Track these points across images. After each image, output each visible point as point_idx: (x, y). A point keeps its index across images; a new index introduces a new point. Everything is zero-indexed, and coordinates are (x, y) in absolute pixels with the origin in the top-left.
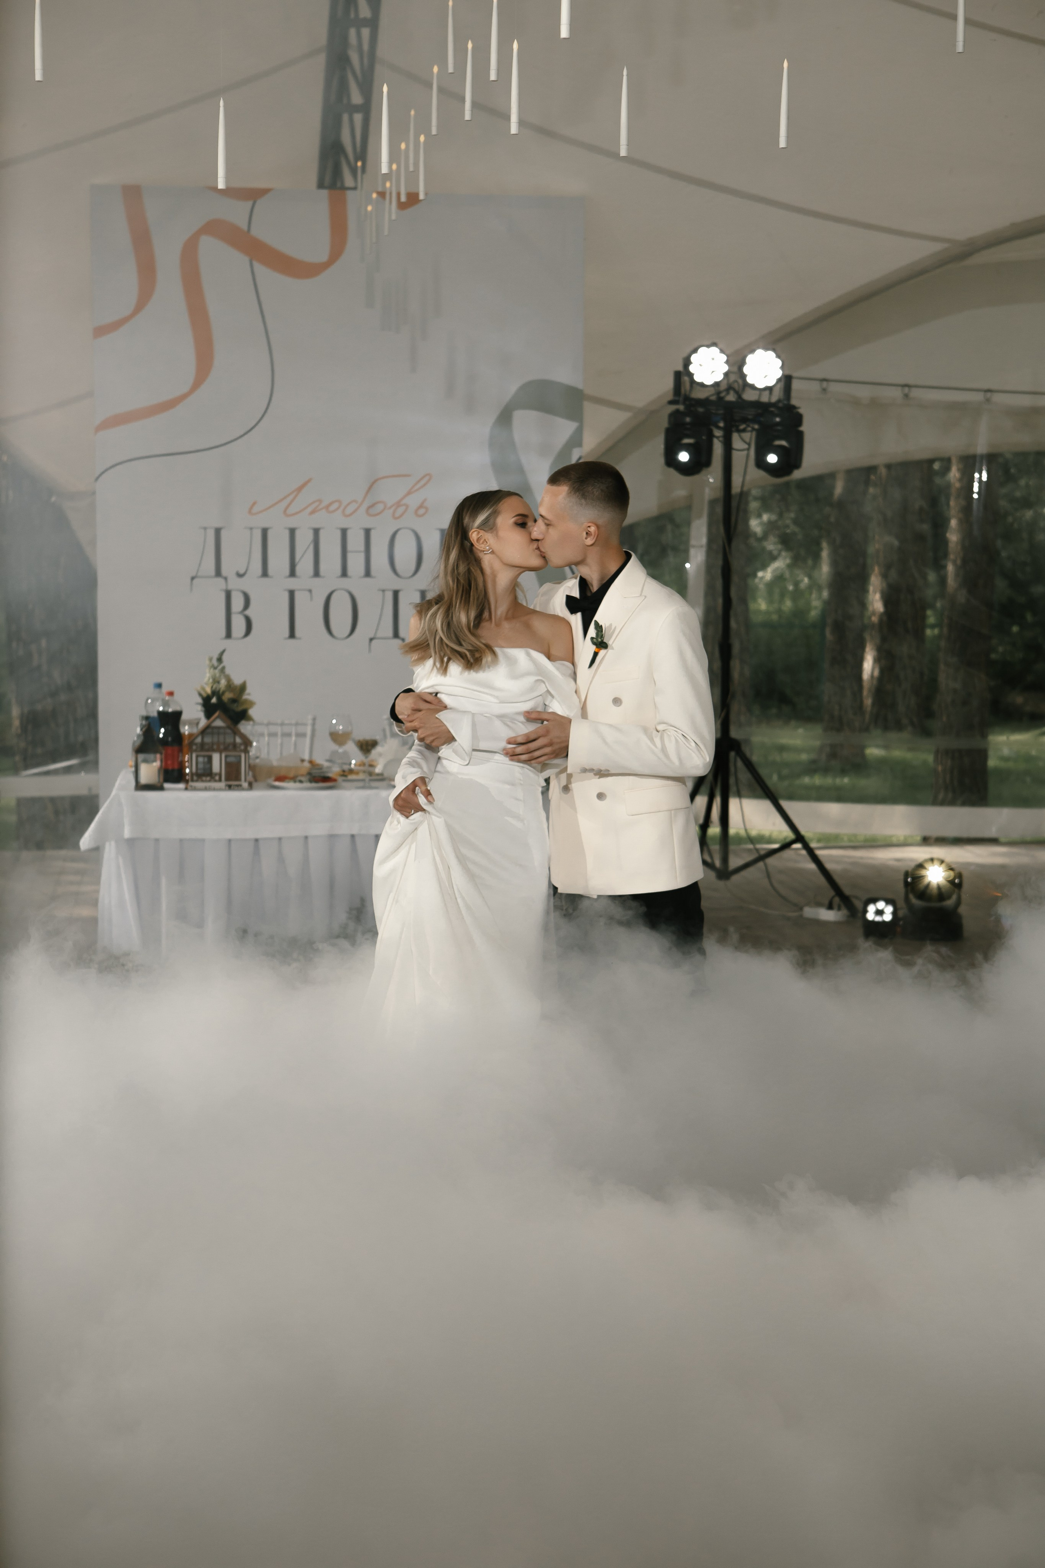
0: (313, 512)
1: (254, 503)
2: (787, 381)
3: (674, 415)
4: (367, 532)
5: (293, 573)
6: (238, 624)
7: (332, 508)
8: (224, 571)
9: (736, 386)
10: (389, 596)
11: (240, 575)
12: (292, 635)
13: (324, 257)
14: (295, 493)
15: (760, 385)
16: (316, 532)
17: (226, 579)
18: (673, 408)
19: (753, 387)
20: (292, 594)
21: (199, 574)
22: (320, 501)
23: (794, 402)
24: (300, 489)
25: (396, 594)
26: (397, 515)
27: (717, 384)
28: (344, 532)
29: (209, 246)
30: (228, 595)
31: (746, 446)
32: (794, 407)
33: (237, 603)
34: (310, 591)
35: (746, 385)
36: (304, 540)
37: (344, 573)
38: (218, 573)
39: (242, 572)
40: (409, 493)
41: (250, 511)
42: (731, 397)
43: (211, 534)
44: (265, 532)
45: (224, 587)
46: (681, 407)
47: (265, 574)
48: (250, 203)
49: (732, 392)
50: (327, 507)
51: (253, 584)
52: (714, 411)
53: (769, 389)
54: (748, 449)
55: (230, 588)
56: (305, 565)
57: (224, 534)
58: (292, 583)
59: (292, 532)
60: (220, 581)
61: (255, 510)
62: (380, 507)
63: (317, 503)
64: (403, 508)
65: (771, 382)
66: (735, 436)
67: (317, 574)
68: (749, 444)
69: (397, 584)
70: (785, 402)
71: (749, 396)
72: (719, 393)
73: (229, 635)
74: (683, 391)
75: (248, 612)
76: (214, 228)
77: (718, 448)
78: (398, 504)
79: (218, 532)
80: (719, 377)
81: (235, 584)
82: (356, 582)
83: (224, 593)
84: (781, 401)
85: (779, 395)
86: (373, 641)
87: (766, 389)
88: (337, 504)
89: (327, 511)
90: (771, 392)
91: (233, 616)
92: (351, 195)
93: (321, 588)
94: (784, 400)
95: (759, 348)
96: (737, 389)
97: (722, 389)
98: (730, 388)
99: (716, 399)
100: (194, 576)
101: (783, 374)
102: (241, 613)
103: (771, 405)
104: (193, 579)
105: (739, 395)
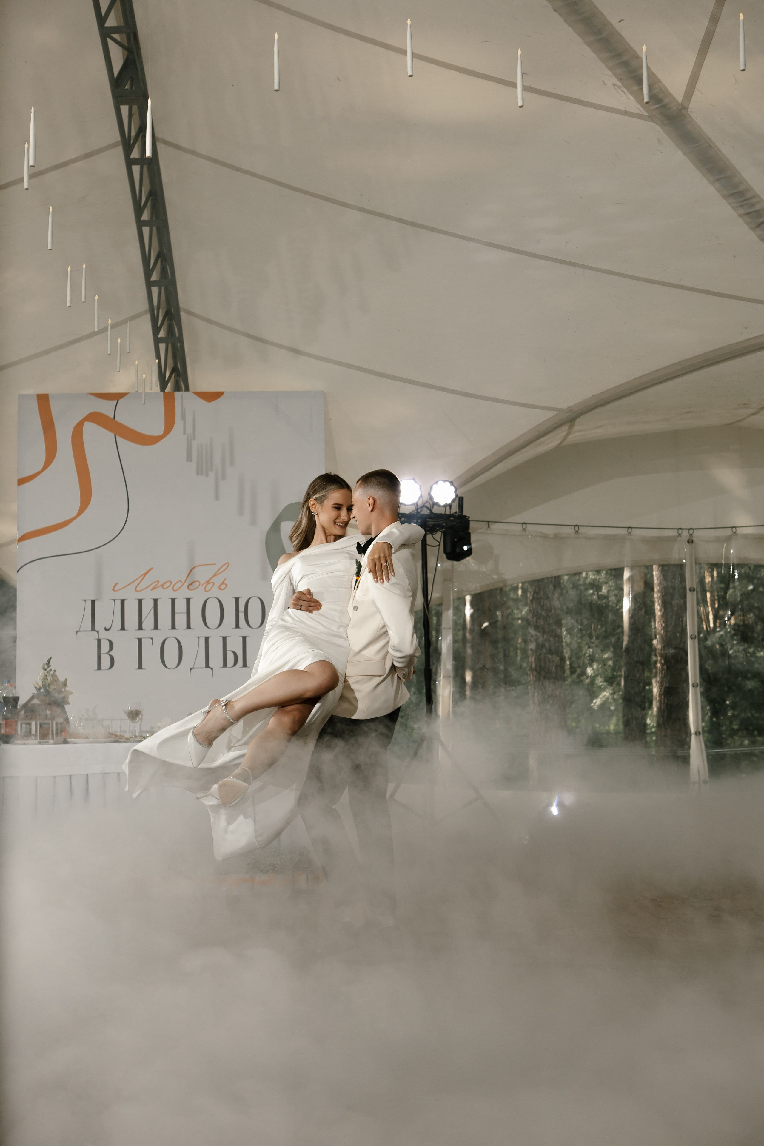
0: (153, 589)
1: (117, 584)
2: (460, 500)
4: (188, 600)
5: (140, 628)
6: (106, 661)
7: (165, 586)
8: (97, 628)
9: (428, 505)
10: (203, 641)
11: (106, 630)
12: (140, 667)
13: (160, 432)
14: (142, 577)
15: (442, 503)
16: (156, 601)
17: (98, 632)
19: (438, 505)
20: (140, 641)
21: (81, 630)
22: (158, 582)
23: (465, 513)
24: (145, 574)
25: (207, 639)
26: (207, 589)
27: (416, 504)
28: (173, 601)
29: (89, 428)
30: (99, 641)
32: (465, 516)
33: (105, 647)
34: (152, 639)
35: (434, 504)
36: (148, 607)
37: (174, 627)
38: (93, 629)
39: (108, 628)
40: (214, 576)
41: (113, 590)
42: (426, 512)
43: (89, 604)
44: (123, 602)
45: (97, 638)
47: (123, 628)
48: (115, 402)
49: (425, 508)
50: (162, 585)
51: (115, 635)
53: (450, 506)
54: (439, 545)
55: (100, 638)
56: (148, 622)
57: (96, 603)
58: (140, 634)
59: (140, 601)
60: (95, 633)
61: (115, 589)
62: (197, 584)
63: (157, 583)
64: (212, 584)
65: (449, 502)
66: (430, 537)
67: (156, 627)
68: (440, 543)
69: (207, 633)
70: (460, 514)
71: (436, 510)
72: (417, 510)
73: (99, 668)
75: (111, 653)
76: (95, 418)
78: (208, 582)
79: (93, 602)
80: (416, 500)
81: (104, 635)
82: (181, 632)
83: (96, 641)
84: (456, 513)
85: (455, 509)
86: (192, 670)
87: (445, 506)
88: (169, 583)
89: (163, 588)
90: (450, 508)
91: (102, 656)
92: (177, 394)
93: (159, 637)
94: (459, 512)
95: (440, 480)
96: (429, 508)
97: (419, 507)
98: (424, 506)
99: (416, 513)
100: (78, 630)
101: (457, 496)
102: (107, 653)
103: (451, 515)
104: (77, 632)
105: (431, 510)
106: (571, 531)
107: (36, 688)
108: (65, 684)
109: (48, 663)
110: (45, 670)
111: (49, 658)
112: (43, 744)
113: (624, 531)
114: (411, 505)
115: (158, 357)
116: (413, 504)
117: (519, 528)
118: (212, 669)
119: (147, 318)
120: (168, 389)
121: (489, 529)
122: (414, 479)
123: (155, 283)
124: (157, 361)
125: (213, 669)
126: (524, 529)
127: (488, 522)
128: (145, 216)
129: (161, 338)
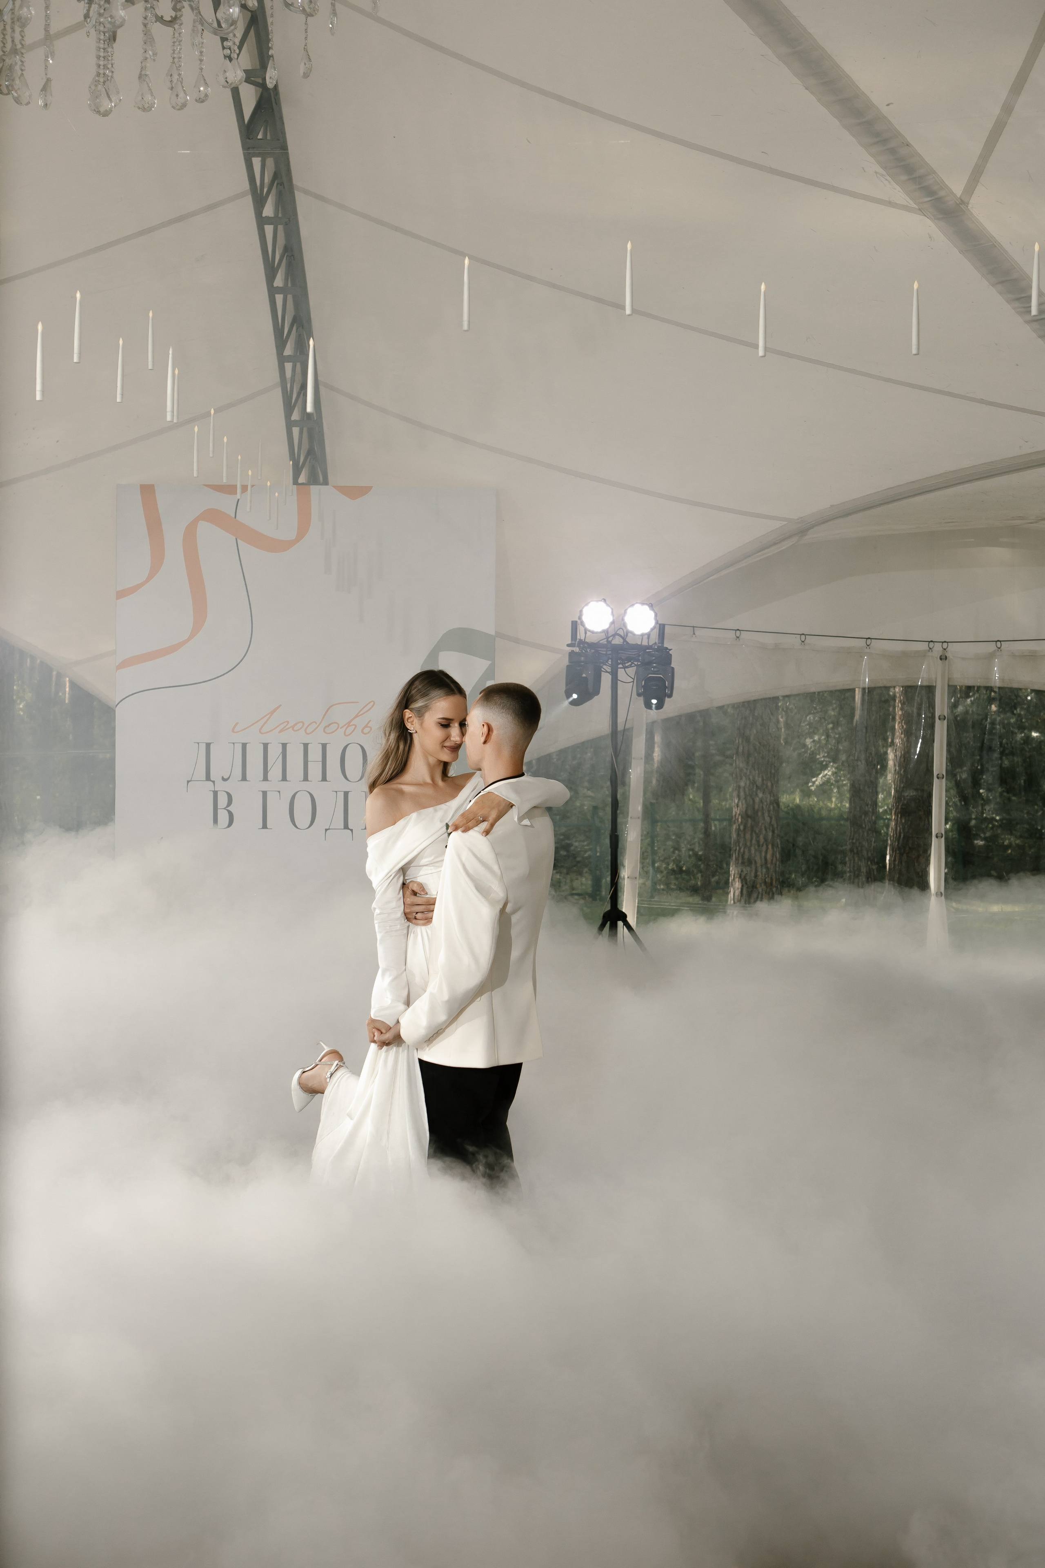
0: (281, 731)
1: (237, 724)
2: (661, 628)
3: (572, 654)
4: (324, 746)
5: (265, 778)
6: (223, 816)
7: (296, 728)
8: (212, 777)
9: (621, 632)
10: (341, 796)
11: (224, 779)
12: (265, 826)
13: (292, 536)
14: (268, 716)
15: (638, 632)
16: (284, 746)
17: (214, 782)
18: (570, 649)
19: (633, 634)
20: (265, 794)
21: (193, 779)
22: (288, 722)
23: (667, 645)
24: (272, 713)
25: (346, 794)
26: (348, 732)
27: (606, 632)
28: (306, 746)
29: (205, 529)
30: (215, 793)
31: (632, 680)
32: (667, 648)
33: (223, 800)
34: (279, 792)
35: (628, 632)
36: (275, 753)
37: (306, 778)
38: (208, 778)
39: (225, 777)
40: (357, 716)
41: (233, 731)
42: (617, 641)
43: (203, 747)
44: (244, 746)
45: (213, 789)
46: (577, 650)
47: (244, 778)
49: (617, 637)
50: (293, 727)
51: (234, 786)
52: (603, 652)
53: (649, 635)
54: (633, 682)
55: (216, 789)
56: (275, 772)
57: (212, 747)
58: (265, 786)
59: (266, 746)
60: (210, 784)
61: (236, 729)
62: (334, 727)
63: (286, 723)
64: (352, 728)
65: (647, 630)
66: (621, 672)
67: (284, 778)
68: (634, 679)
69: (346, 786)
70: (660, 646)
71: (630, 640)
72: (608, 638)
73: (215, 825)
74: (578, 637)
75: (229, 808)
76: (213, 516)
77: (606, 680)
78: (349, 724)
79: (208, 745)
80: (606, 626)
81: (220, 786)
82: (315, 784)
83: (212, 793)
84: (655, 643)
85: (654, 639)
86: (328, 831)
87: (643, 635)
88: (301, 724)
89: (293, 730)
90: (648, 638)
91: (219, 811)
92: (314, 489)
93: (288, 788)
94: (659, 643)
95: (637, 603)
96: (622, 634)
97: (609, 635)
98: (616, 634)
99: (606, 643)
100: (190, 780)
101: (657, 622)
102: (224, 809)
103: (649, 647)
104: (188, 782)
105: (625, 640)
106: (797, 640)
113: (862, 643)
114: (600, 633)
115: (291, 442)
116: (603, 631)
118: (352, 830)
119: (278, 391)
120: (302, 479)
122: (605, 600)
123: (289, 359)
125: (353, 830)
128: (279, 282)
129: (295, 421)
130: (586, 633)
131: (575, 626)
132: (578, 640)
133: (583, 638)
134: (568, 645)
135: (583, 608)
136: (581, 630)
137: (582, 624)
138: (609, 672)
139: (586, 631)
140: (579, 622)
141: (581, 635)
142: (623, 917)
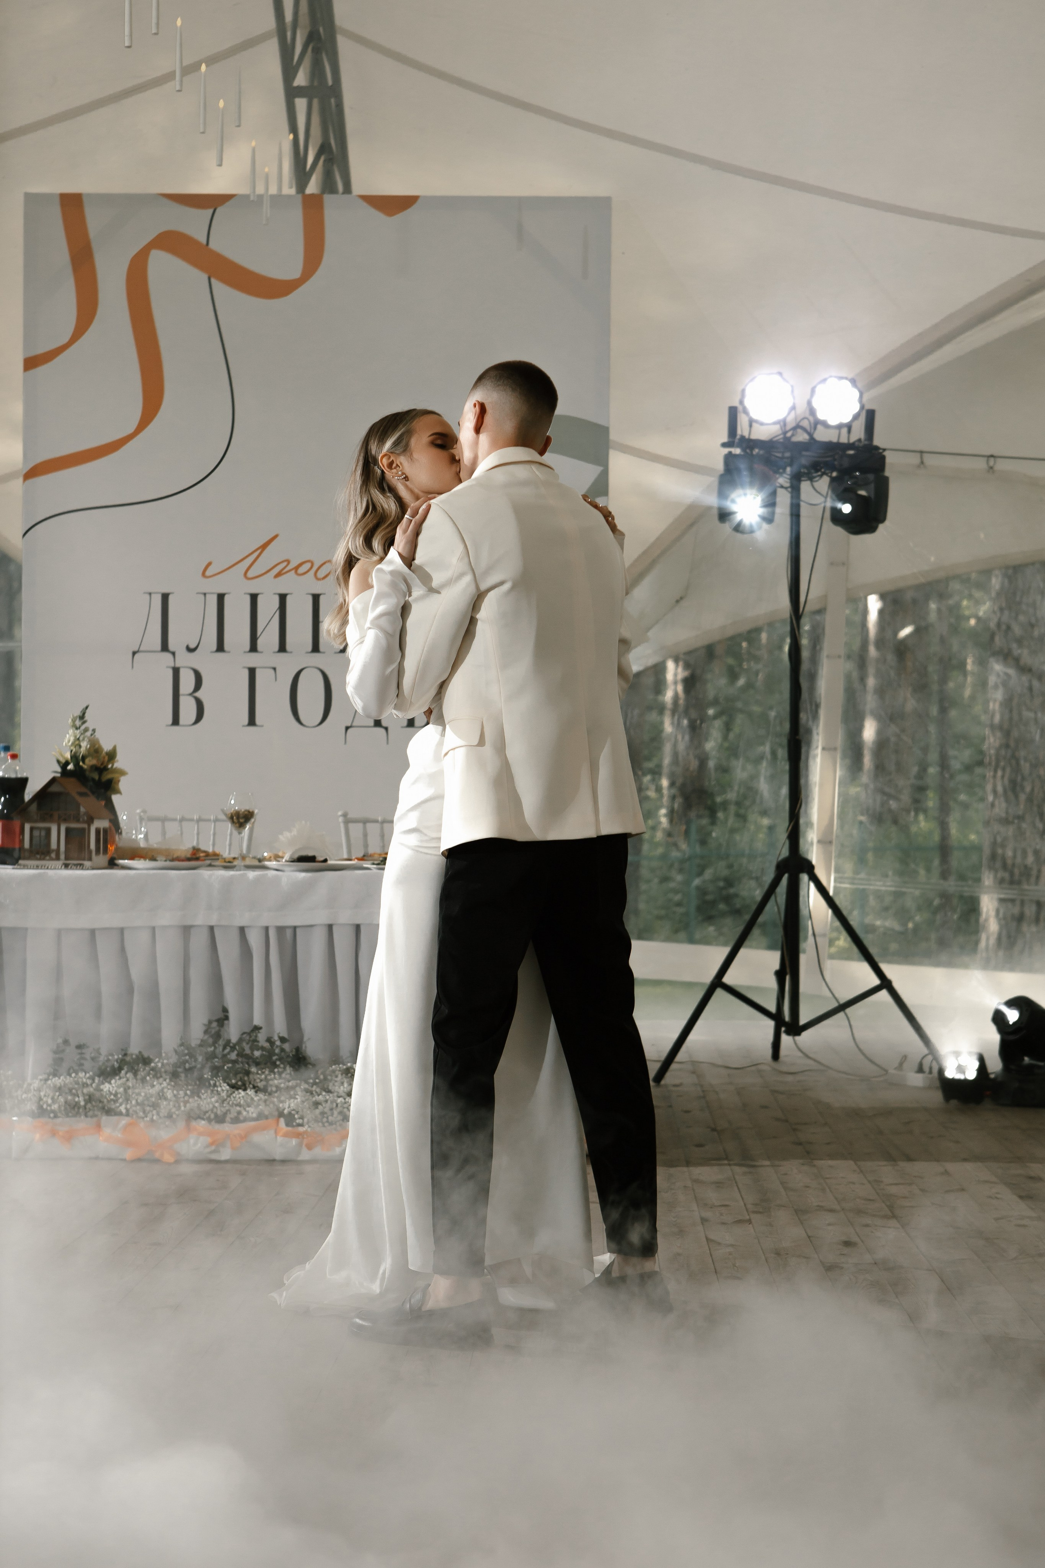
0: (278, 575)
1: (209, 564)
2: (868, 416)
3: (728, 460)
5: (254, 648)
6: (188, 708)
7: (301, 570)
8: (172, 646)
9: (805, 424)
11: (190, 650)
12: (252, 722)
13: (295, 273)
14: (259, 551)
15: (833, 422)
16: (283, 598)
17: (174, 654)
18: (726, 450)
19: (824, 424)
20: (252, 672)
21: (141, 649)
22: (288, 562)
23: (877, 441)
24: (264, 547)
27: (784, 422)
28: (316, 598)
29: (160, 261)
30: (176, 672)
31: (823, 499)
32: (877, 448)
33: (187, 682)
34: (275, 669)
35: (817, 423)
36: (268, 608)
37: (315, 648)
38: (165, 647)
39: (192, 646)
41: (203, 575)
42: (802, 437)
43: (157, 601)
44: (221, 598)
45: (173, 665)
46: (737, 451)
47: (220, 647)
48: (211, 211)
49: (799, 431)
50: (296, 568)
51: (206, 660)
52: (779, 455)
53: (849, 427)
54: (825, 501)
55: (177, 665)
56: (269, 637)
57: (171, 599)
58: (253, 660)
59: (254, 598)
60: (167, 656)
61: (208, 573)
63: (285, 564)
65: (847, 419)
66: (805, 486)
67: (282, 648)
68: (826, 497)
70: (866, 443)
71: (822, 436)
72: (785, 433)
73: (176, 721)
74: (739, 432)
75: (197, 694)
76: (172, 242)
77: (782, 498)
79: (165, 597)
80: (781, 414)
81: (184, 660)
82: (329, 660)
83: (171, 671)
84: (859, 440)
85: (858, 433)
86: (350, 730)
87: (840, 427)
88: (308, 565)
89: (296, 572)
90: (849, 431)
91: (181, 699)
92: (328, 198)
93: (287, 666)
94: (864, 440)
95: (831, 377)
96: (808, 428)
97: (788, 428)
98: (798, 427)
99: (781, 440)
100: (136, 650)
101: (861, 407)
102: (191, 694)
103: (850, 446)
104: (134, 653)
105: (811, 435)
107: (58, 762)
108: (112, 755)
109: (82, 717)
110: (77, 729)
111: (85, 706)
112: (71, 868)
114: (775, 423)
115: (293, 129)
116: (777, 422)
117: (981, 464)
118: (386, 729)
119: (272, 47)
120: (312, 188)
121: (922, 466)
122: (780, 374)
124: (291, 136)
125: (389, 730)
126: (991, 468)
127: (921, 452)
129: (298, 87)
130: (751, 426)
131: (733, 413)
132: (738, 437)
133: (746, 434)
134: (724, 445)
135: (746, 385)
136: (743, 421)
137: (745, 411)
138: (786, 488)
139: (751, 422)
140: (740, 408)
141: (743, 429)
142: (809, 868)
